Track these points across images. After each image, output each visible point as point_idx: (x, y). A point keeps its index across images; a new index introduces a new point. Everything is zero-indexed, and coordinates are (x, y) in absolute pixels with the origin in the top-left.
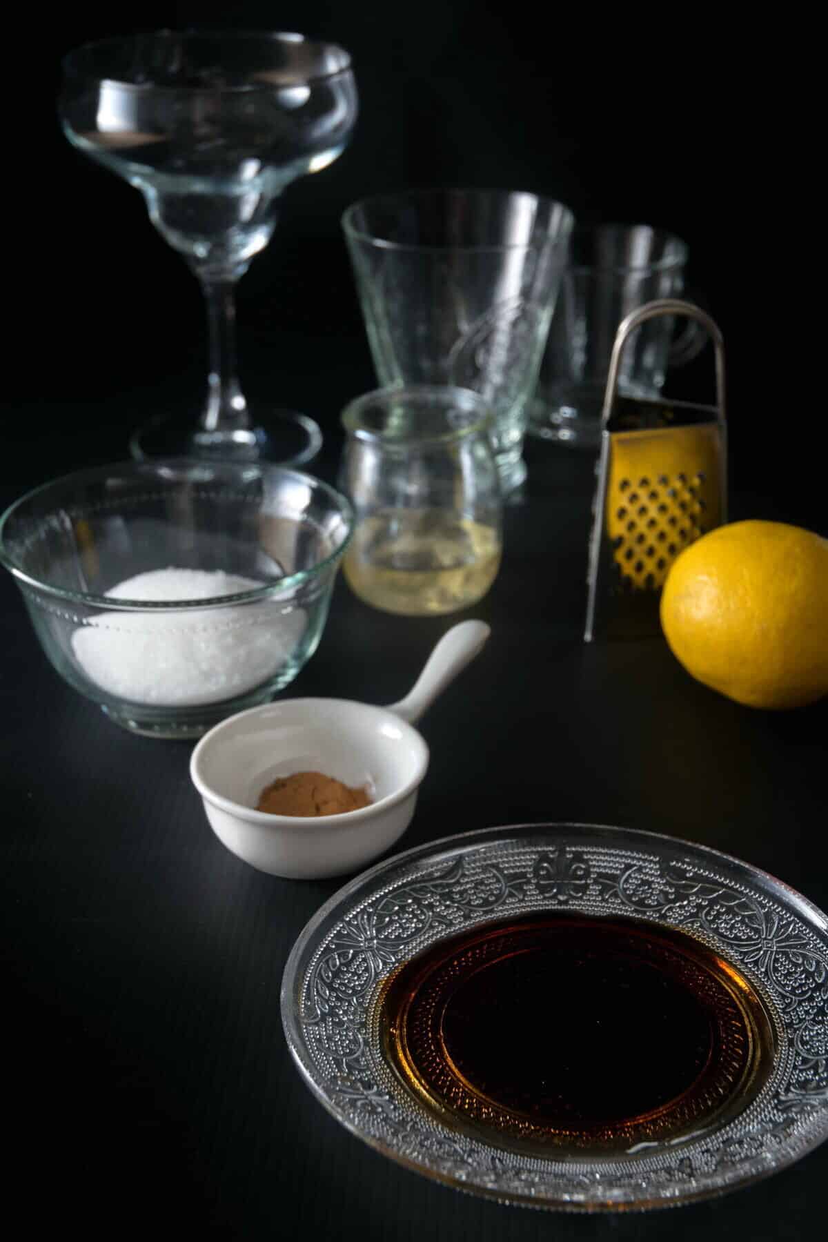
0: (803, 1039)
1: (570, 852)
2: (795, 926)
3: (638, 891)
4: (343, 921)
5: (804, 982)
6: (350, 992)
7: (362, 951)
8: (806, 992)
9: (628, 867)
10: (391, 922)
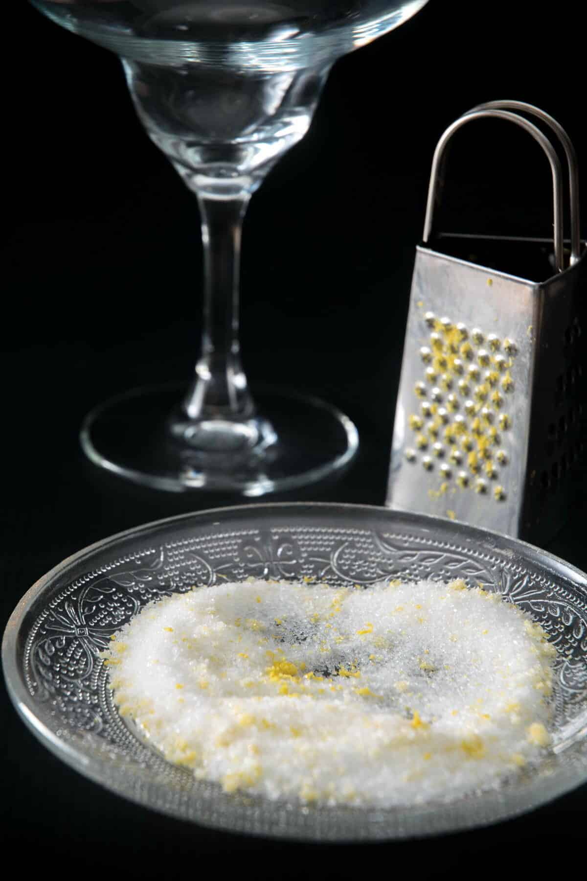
0: (567, 677)
1: (276, 534)
2: (530, 578)
3: (354, 566)
4: (49, 609)
5: (551, 627)
6: (73, 675)
7: (76, 638)
8: (558, 635)
9: (341, 543)
10: (99, 610)
